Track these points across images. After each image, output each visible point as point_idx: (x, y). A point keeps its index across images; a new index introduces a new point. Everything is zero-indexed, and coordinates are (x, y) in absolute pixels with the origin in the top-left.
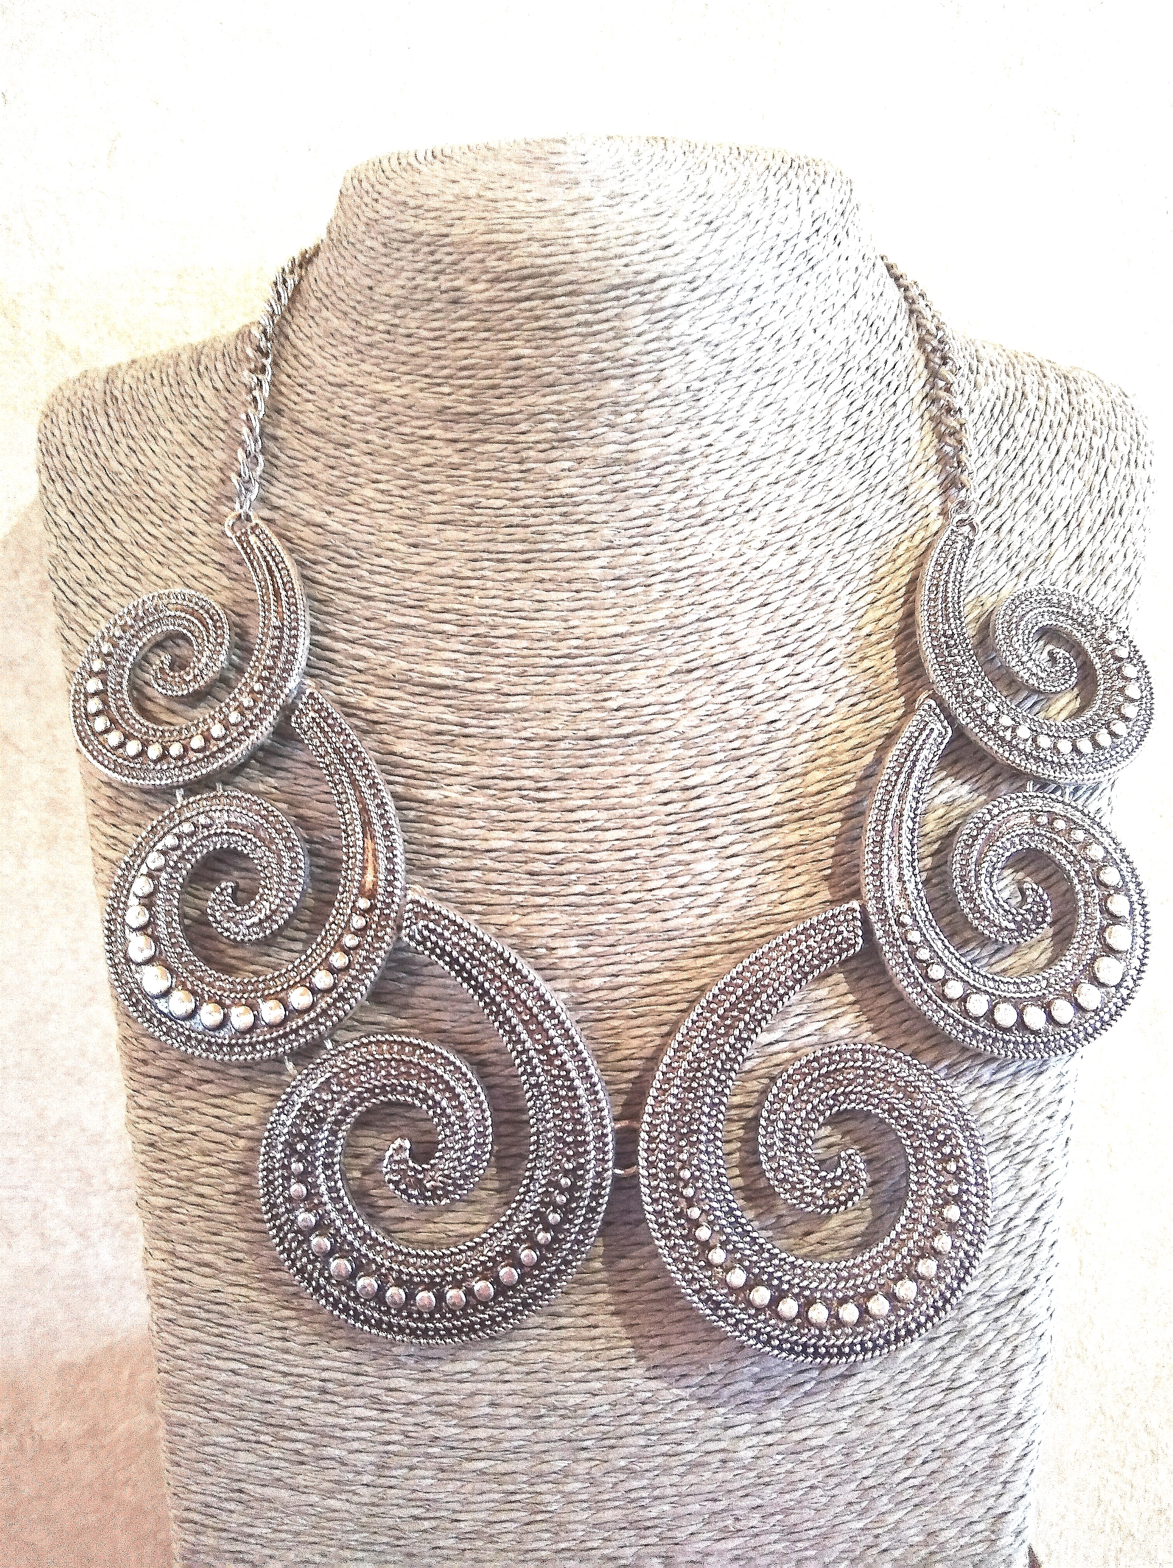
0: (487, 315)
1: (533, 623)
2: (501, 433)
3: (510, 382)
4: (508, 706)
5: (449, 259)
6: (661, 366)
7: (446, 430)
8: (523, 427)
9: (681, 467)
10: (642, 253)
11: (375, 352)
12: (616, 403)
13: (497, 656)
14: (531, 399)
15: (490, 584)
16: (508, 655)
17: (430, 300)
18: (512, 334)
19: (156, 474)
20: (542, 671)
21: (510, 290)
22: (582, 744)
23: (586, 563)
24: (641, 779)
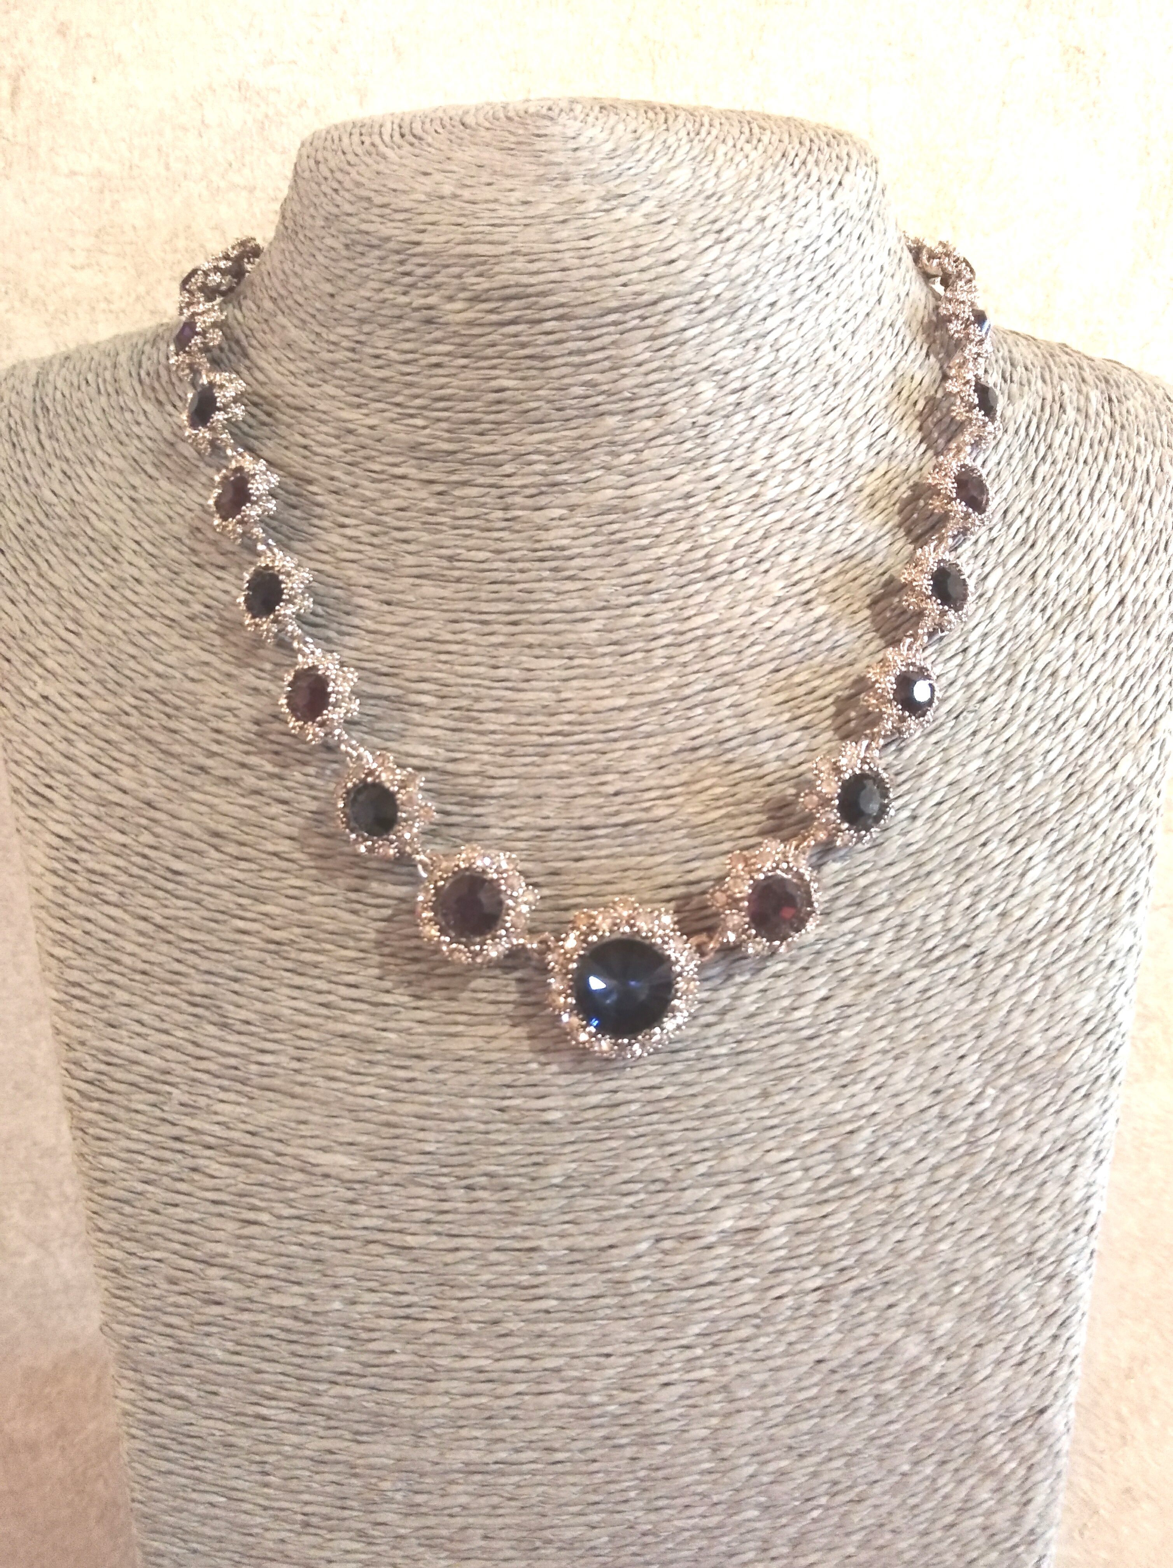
0: (466, 340)
1: (521, 695)
2: (483, 475)
3: (492, 417)
4: (494, 791)
5: (421, 271)
6: (664, 399)
7: (420, 468)
8: (508, 469)
9: (686, 515)
10: (642, 270)
11: (338, 373)
12: (612, 443)
13: (481, 733)
14: (516, 437)
15: (472, 649)
16: (493, 732)
17: (400, 317)
18: (495, 362)
19: (94, 506)
20: (530, 750)
21: (491, 311)
22: (576, 834)
23: (581, 626)
24: (641, 874)
